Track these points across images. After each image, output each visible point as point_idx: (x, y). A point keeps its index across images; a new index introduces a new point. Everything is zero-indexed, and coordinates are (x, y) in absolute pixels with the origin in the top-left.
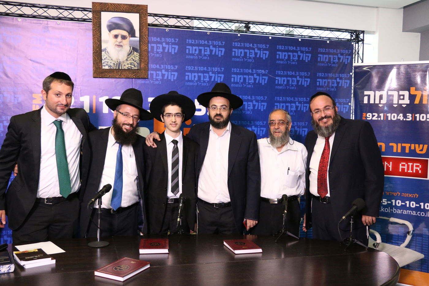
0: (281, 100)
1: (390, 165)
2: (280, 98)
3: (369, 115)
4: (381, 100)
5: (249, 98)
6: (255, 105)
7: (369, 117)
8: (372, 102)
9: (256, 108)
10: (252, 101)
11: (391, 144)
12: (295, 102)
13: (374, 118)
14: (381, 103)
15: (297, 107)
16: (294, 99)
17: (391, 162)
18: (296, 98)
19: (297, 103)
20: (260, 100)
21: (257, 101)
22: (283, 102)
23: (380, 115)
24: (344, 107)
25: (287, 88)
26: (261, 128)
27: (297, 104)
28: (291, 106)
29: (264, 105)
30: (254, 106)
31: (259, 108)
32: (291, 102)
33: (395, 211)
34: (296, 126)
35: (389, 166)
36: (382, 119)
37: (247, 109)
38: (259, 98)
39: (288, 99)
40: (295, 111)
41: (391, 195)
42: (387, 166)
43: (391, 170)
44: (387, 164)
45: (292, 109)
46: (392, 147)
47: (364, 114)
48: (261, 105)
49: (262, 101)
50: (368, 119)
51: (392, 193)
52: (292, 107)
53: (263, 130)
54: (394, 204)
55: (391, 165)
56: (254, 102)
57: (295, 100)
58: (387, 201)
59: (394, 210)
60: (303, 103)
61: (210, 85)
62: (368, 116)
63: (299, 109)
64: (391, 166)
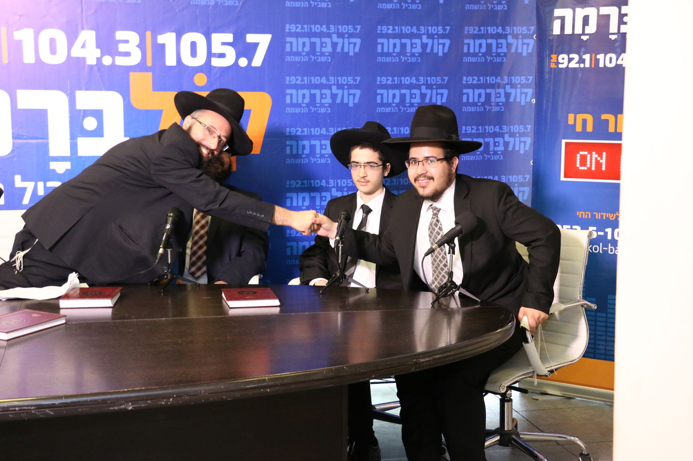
0: (390, 32)
1: (602, 159)
2: (388, 29)
3: (563, 59)
4: (586, 27)
5: (324, 29)
6: (337, 43)
7: (563, 63)
8: (568, 31)
9: (339, 50)
10: (329, 36)
11: (604, 117)
12: (419, 36)
13: (573, 65)
14: (586, 32)
15: (424, 46)
16: (418, 29)
17: (604, 154)
18: (423, 27)
19: (424, 37)
20: (347, 33)
21: (341, 35)
22: (394, 36)
23: (584, 57)
24: (523, 44)
25: (401, 6)
26: (350, 90)
27: (425, 39)
28: (412, 44)
29: (355, 44)
30: (334, 45)
31: (346, 50)
32: (411, 36)
33: (611, 250)
34: (423, 84)
35: (601, 161)
36: (587, 65)
37: (321, 52)
38: (343, 29)
39: (406, 29)
40: (421, 55)
41: (604, 218)
42: (597, 162)
43: (604, 169)
44: (597, 156)
45: (414, 50)
46: (607, 121)
47: (554, 56)
48: (350, 43)
49: (351, 35)
50: (560, 66)
51: (606, 215)
52: (414, 46)
53: (354, 95)
54: (609, 237)
55: (604, 158)
56: (335, 38)
57: (421, 32)
58: (597, 231)
59: (610, 247)
60: (436, 37)
61: (241, 4)
62: (560, 60)
63: (428, 50)
64: (603, 161)
